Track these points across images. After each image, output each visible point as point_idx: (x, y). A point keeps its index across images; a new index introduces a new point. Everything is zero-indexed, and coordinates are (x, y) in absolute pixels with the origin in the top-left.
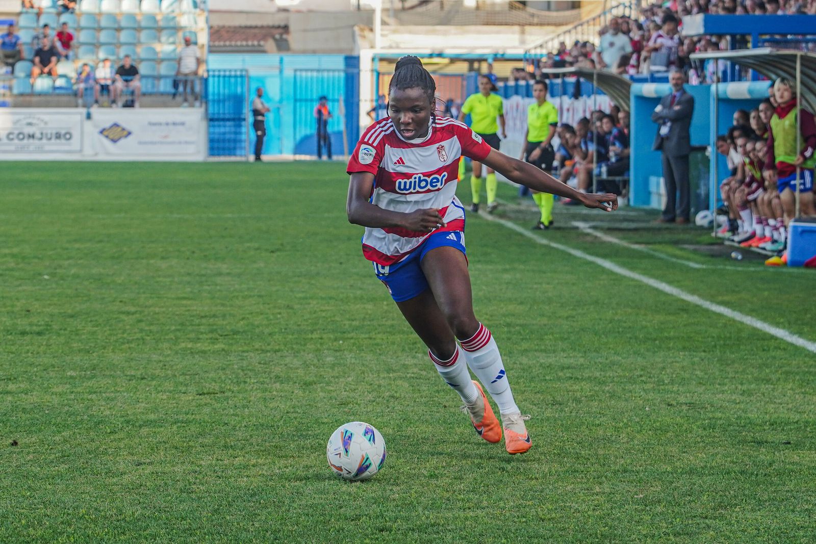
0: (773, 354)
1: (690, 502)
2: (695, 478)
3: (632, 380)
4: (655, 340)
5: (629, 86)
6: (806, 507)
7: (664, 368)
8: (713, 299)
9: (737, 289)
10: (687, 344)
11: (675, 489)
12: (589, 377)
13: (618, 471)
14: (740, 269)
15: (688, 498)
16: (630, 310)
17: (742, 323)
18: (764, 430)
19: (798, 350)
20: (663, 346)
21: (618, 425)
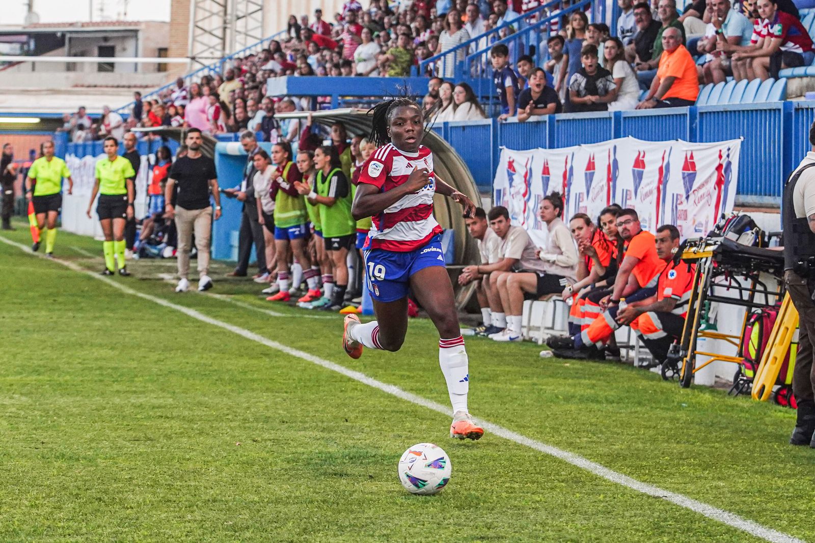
0: (351, 395)
1: (276, 528)
2: (280, 507)
3: (219, 419)
4: (240, 382)
5: (214, 144)
6: (385, 532)
7: (248, 408)
8: (292, 344)
9: (315, 336)
10: (270, 386)
11: (262, 517)
12: (179, 416)
13: (209, 501)
14: (316, 317)
15: (274, 525)
16: (214, 355)
17: (321, 367)
18: (345, 463)
19: (374, 392)
20: (247, 388)
21: (206, 459)
